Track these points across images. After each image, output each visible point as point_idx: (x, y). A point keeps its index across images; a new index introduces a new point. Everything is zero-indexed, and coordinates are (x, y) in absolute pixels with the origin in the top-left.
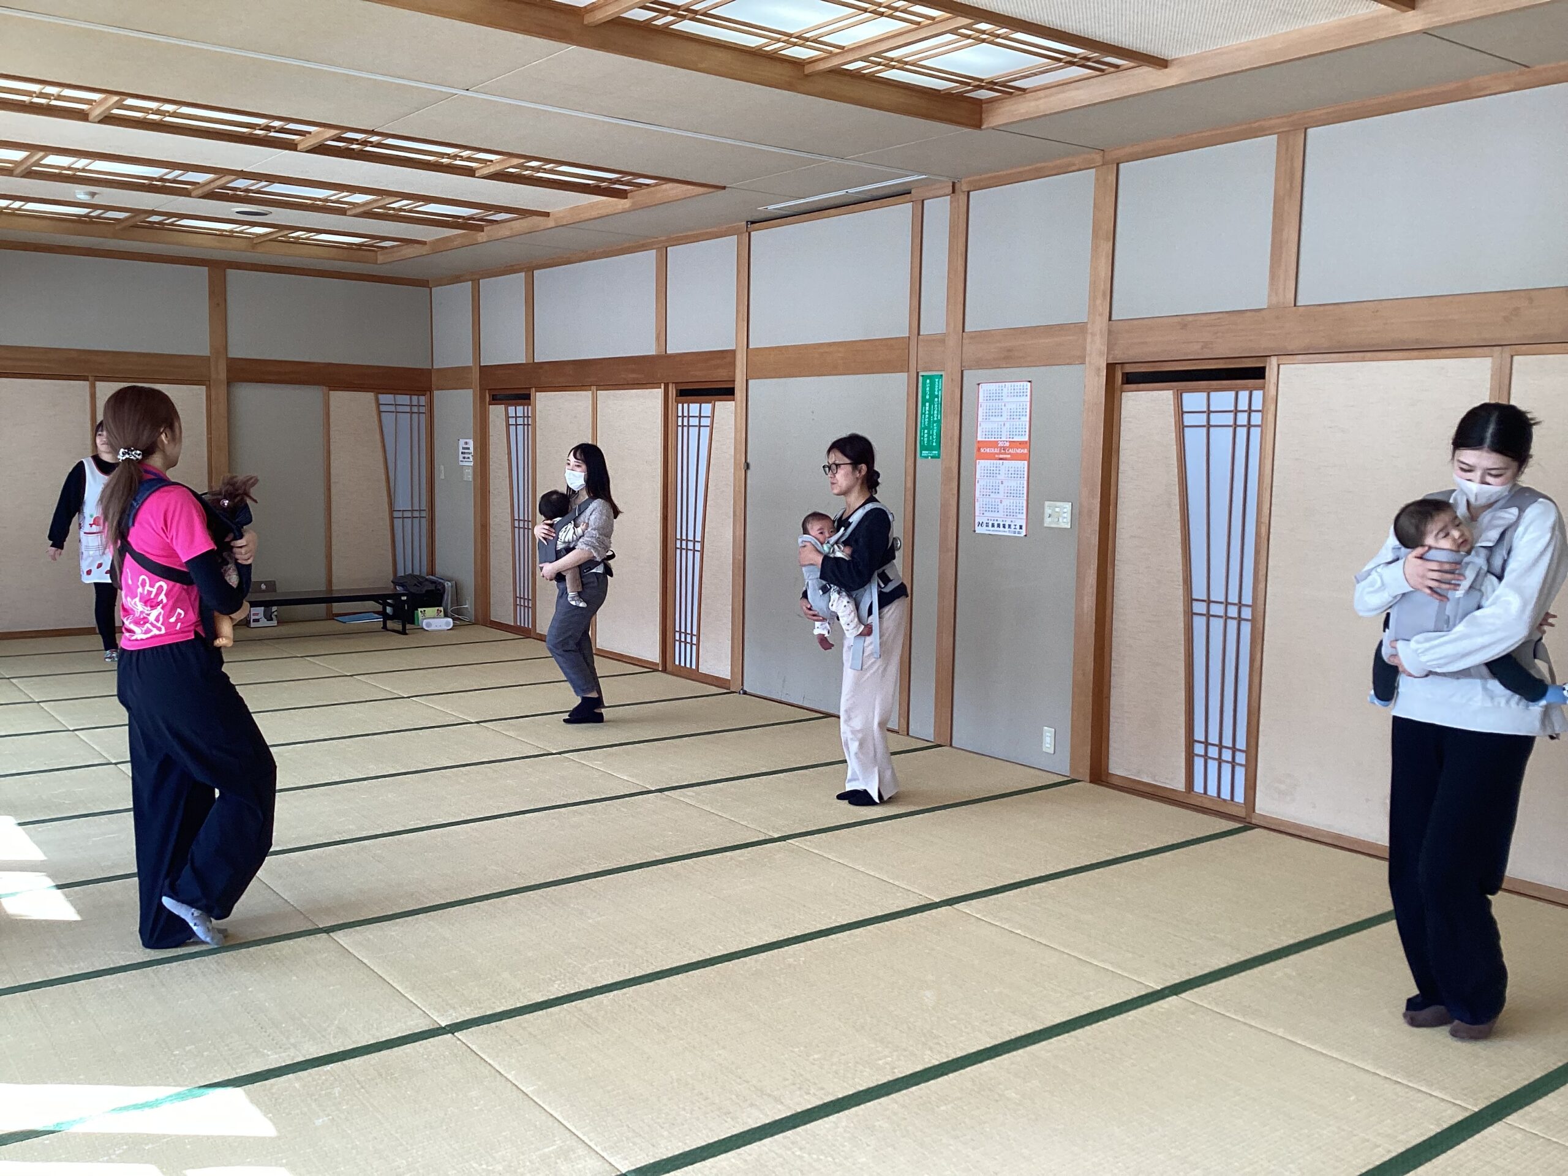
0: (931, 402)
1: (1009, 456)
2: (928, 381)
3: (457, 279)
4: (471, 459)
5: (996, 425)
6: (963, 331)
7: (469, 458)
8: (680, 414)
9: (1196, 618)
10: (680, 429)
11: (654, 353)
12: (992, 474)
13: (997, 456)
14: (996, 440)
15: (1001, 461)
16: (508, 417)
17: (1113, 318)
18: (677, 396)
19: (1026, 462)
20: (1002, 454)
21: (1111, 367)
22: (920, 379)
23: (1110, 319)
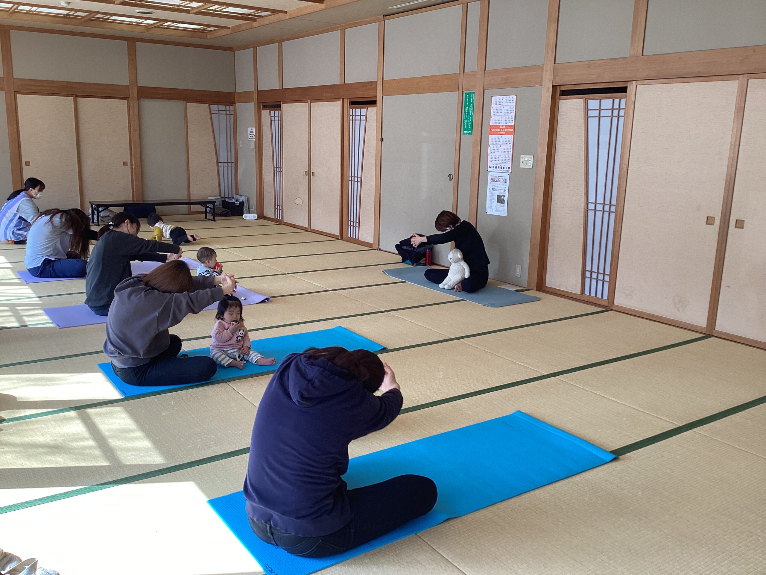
0: (469, 107)
1: (504, 133)
2: (468, 96)
3: (246, 47)
4: (254, 137)
5: (498, 118)
6: (485, 70)
7: (253, 137)
8: (351, 114)
9: (589, 211)
10: (351, 121)
11: (339, 83)
12: (496, 142)
13: (499, 133)
14: (499, 125)
15: (501, 135)
16: (271, 116)
17: (556, 62)
18: (349, 105)
19: (513, 136)
20: (501, 132)
21: (554, 87)
22: (464, 94)
23: (555, 63)
